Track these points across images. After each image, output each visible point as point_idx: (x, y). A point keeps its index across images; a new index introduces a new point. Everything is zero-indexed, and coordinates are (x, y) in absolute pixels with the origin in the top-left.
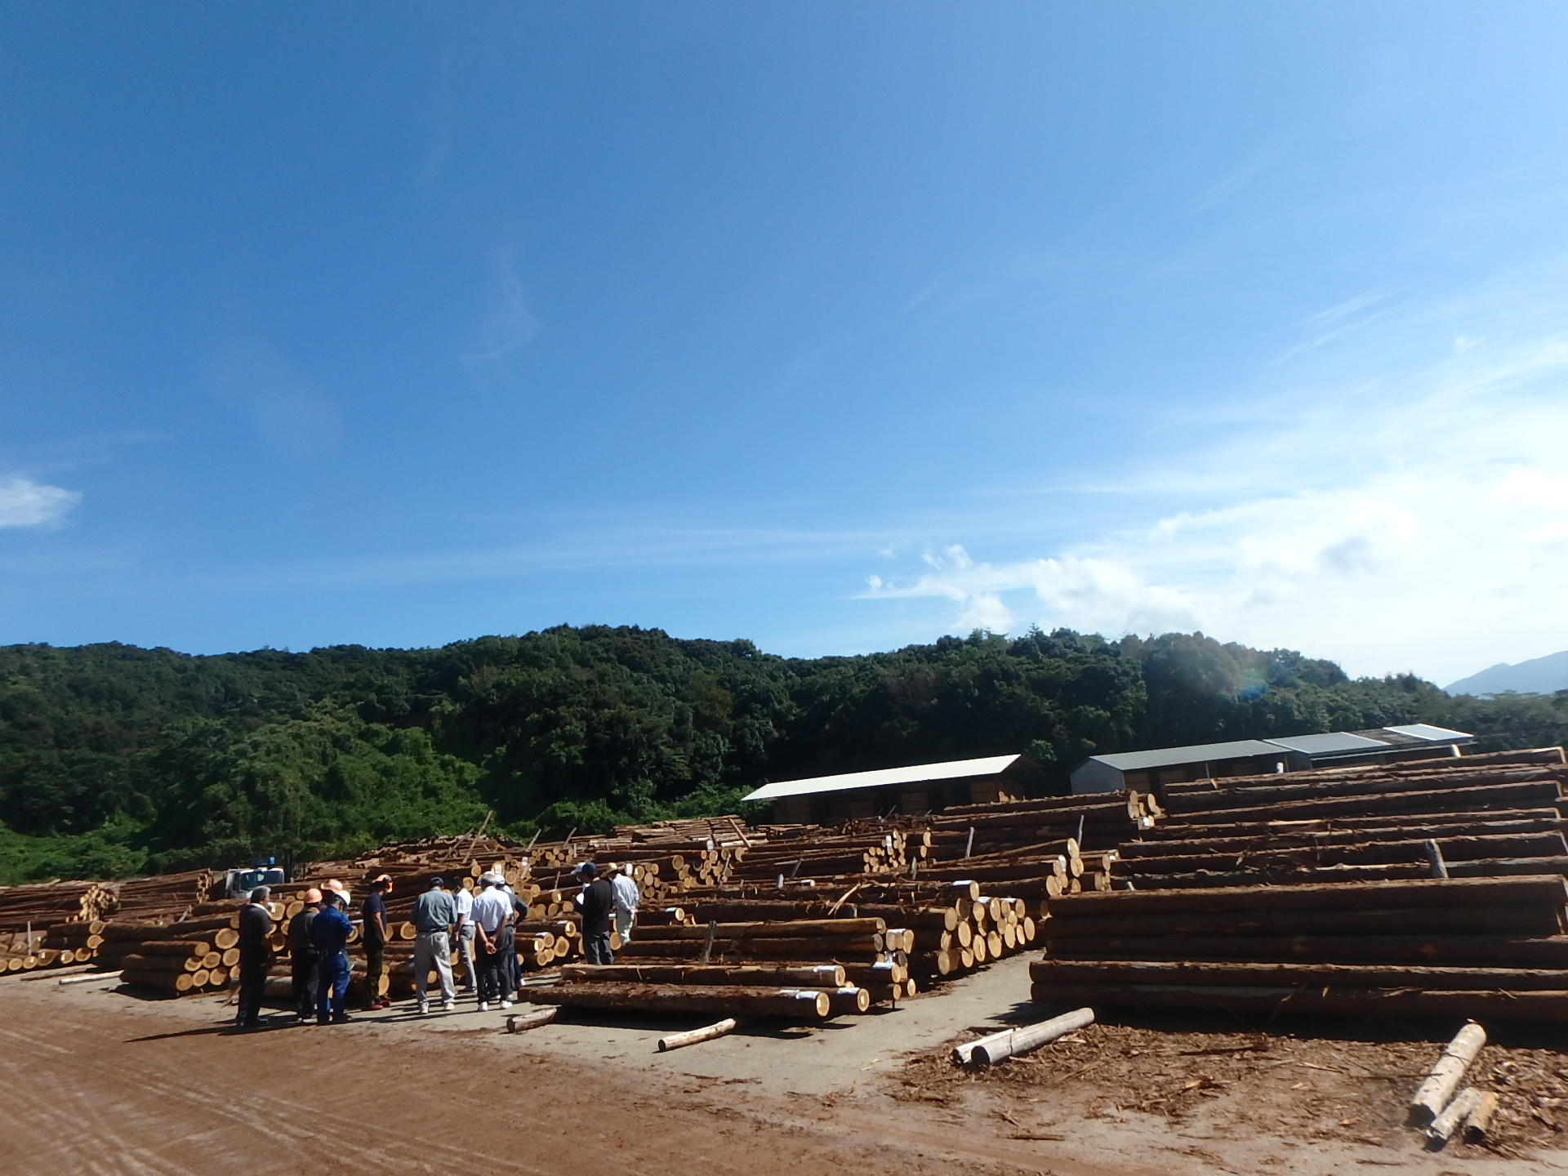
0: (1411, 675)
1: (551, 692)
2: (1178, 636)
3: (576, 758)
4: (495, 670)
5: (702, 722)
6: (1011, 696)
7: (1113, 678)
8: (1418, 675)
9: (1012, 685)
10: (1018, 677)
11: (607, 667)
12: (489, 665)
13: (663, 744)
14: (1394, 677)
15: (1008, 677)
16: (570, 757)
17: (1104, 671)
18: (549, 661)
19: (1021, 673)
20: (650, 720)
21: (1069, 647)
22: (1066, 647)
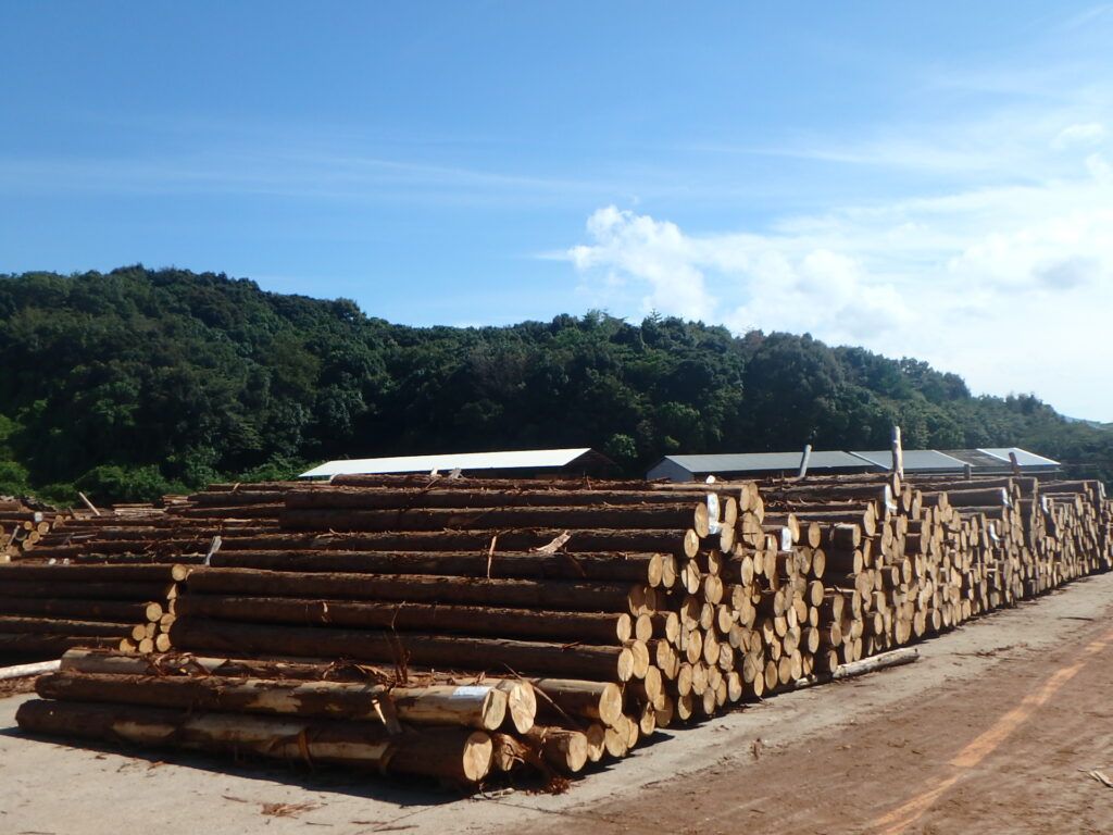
0: (1032, 396)
1: (103, 342)
2: (786, 337)
3: (125, 418)
4: (38, 312)
5: (279, 388)
6: (601, 385)
7: (709, 375)
8: (1039, 397)
9: (604, 375)
10: (612, 366)
11: (176, 318)
12: (32, 305)
13: (232, 409)
14: (1016, 397)
15: (603, 365)
16: (119, 418)
17: (701, 368)
18: (108, 307)
19: (617, 362)
20: (216, 381)
21: (677, 339)
22: (673, 338)
